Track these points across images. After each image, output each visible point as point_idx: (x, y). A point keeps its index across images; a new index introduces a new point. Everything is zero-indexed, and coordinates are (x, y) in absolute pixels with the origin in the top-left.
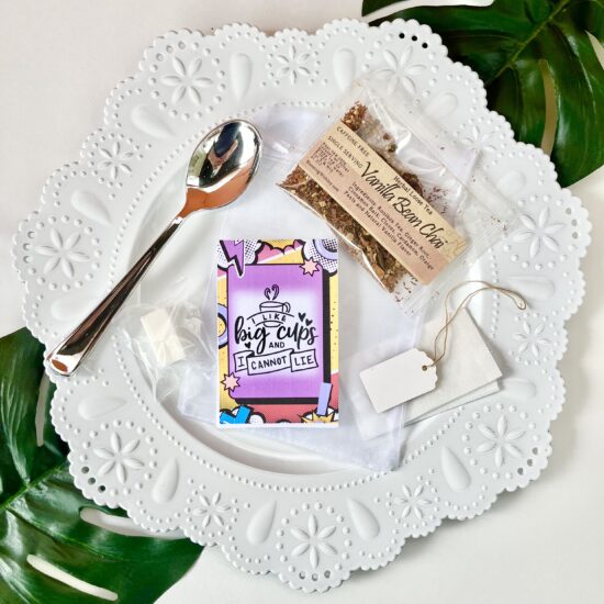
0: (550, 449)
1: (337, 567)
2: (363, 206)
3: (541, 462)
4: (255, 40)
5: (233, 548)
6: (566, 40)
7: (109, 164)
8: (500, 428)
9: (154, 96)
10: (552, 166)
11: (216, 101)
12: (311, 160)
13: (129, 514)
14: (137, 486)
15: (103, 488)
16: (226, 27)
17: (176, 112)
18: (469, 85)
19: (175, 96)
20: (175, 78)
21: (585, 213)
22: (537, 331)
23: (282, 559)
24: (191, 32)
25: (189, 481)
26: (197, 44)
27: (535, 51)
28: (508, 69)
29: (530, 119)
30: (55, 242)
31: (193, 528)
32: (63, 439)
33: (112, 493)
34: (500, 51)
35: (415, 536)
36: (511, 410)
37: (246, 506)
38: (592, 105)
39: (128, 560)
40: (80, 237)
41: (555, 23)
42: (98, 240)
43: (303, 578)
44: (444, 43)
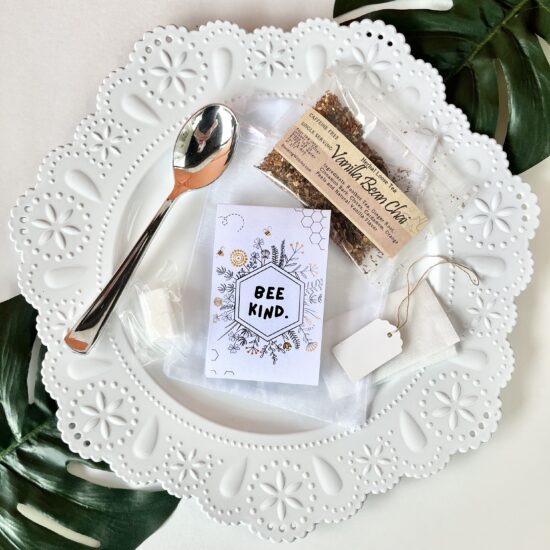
0: (499, 414)
1: (302, 520)
2: (334, 185)
3: (491, 425)
4: (236, 36)
5: (206, 501)
6: (519, 44)
7: (100, 145)
8: (454, 395)
9: (143, 85)
10: (504, 155)
11: (199, 91)
12: (286, 144)
13: (111, 467)
14: (119, 442)
15: (88, 443)
16: (209, 24)
17: (162, 100)
18: (428, 81)
19: (162, 87)
20: (162, 69)
21: (534, 198)
22: (489, 305)
23: (252, 512)
24: (177, 28)
25: (168, 439)
26: (183, 39)
27: (490, 51)
28: (466, 67)
29: (484, 111)
30: (50, 216)
31: (170, 481)
32: (53, 397)
33: (97, 448)
34: (459, 51)
35: (374, 492)
36: (465, 377)
37: (219, 462)
38: (540, 100)
39: (110, 510)
40: (72, 211)
41: (508, 27)
42: (88, 215)
43: (271, 529)
44: (407, 42)
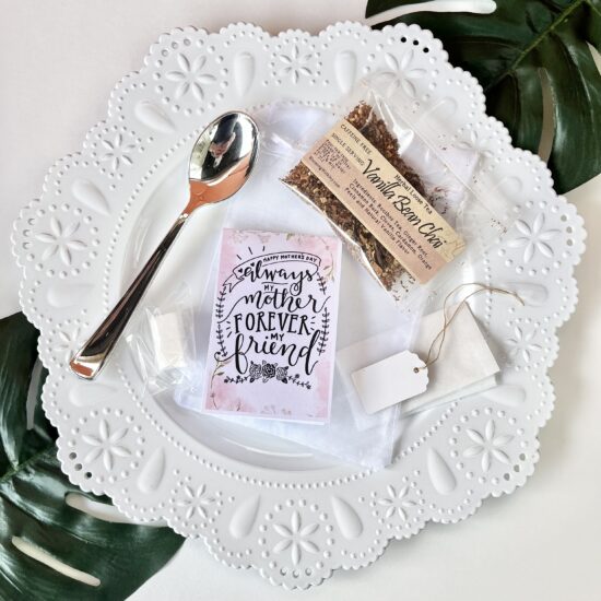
0: (537, 456)
1: (318, 565)
2: (363, 203)
3: (527, 468)
4: (259, 40)
5: (215, 541)
6: (568, 53)
7: (111, 155)
8: (488, 433)
9: (158, 90)
10: (549, 173)
11: (218, 97)
13: (113, 501)
14: (123, 475)
15: (89, 475)
16: (231, 26)
17: (178, 107)
18: (467, 91)
19: (178, 92)
20: (179, 73)
21: (580, 220)
22: (528, 337)
23: (264, 555)
24: (196, 30)
25: (175, 473)
26: (202, 42)
27: (535, 59)
28: (509, 76)
29: (527, 126)
30: (55, 231)
31: (176, 519)
32: (53, 424)
33: (98, 480)
34: (501, 58)
35: (398, 537)
36: (500, 414)
37: (230, 499)
38: (590, 114)
39: (112, 546)
40: (79, 225)
41: (556, 32)
42: (96, 229)
43: (284, 574)
44: (445, 48)
